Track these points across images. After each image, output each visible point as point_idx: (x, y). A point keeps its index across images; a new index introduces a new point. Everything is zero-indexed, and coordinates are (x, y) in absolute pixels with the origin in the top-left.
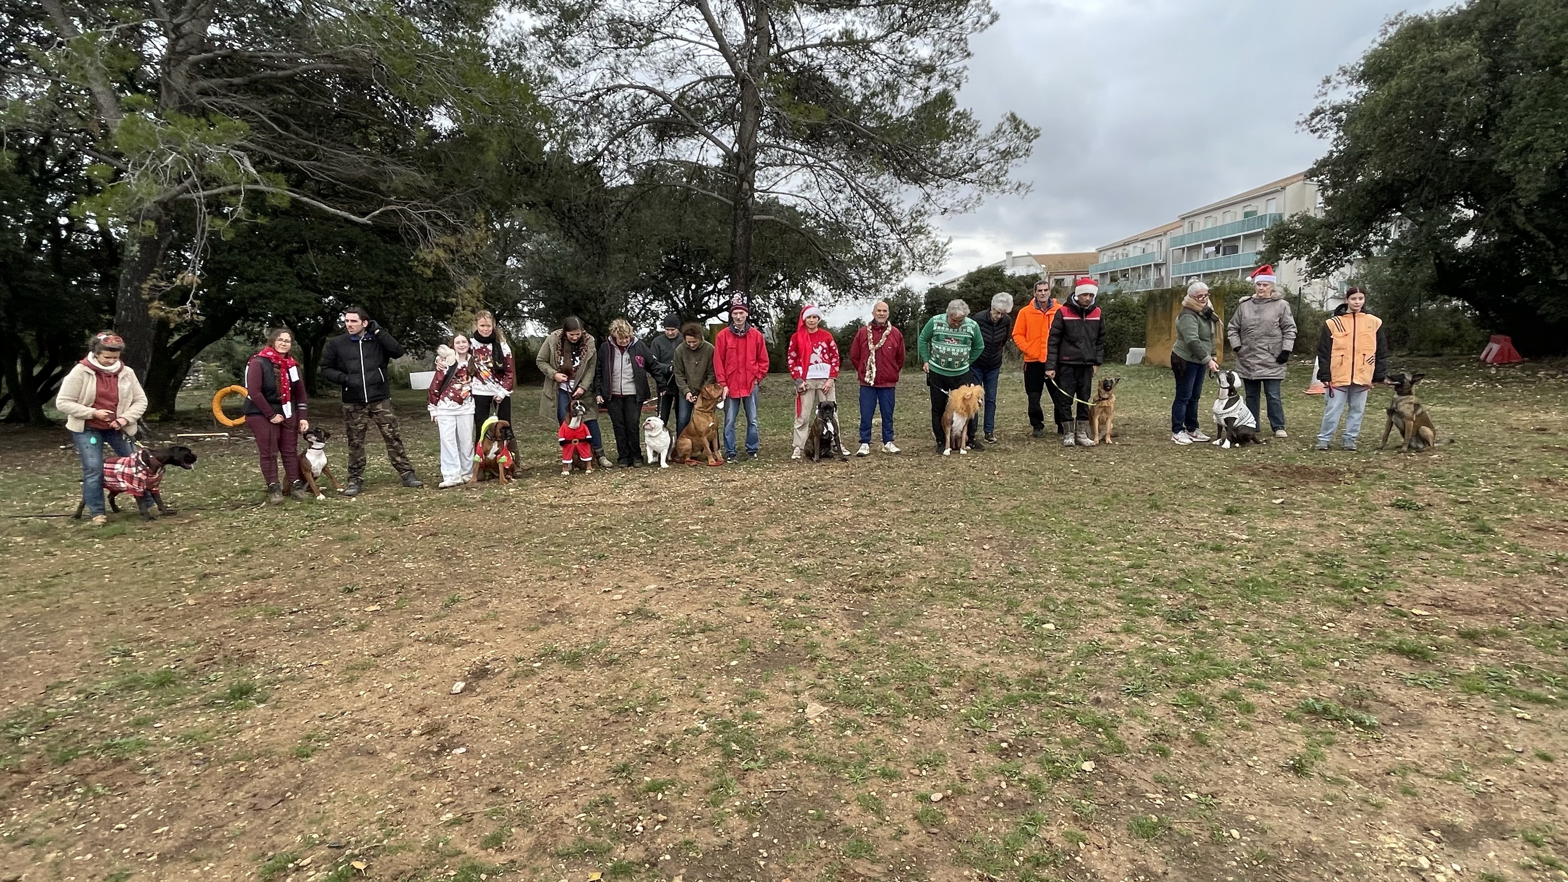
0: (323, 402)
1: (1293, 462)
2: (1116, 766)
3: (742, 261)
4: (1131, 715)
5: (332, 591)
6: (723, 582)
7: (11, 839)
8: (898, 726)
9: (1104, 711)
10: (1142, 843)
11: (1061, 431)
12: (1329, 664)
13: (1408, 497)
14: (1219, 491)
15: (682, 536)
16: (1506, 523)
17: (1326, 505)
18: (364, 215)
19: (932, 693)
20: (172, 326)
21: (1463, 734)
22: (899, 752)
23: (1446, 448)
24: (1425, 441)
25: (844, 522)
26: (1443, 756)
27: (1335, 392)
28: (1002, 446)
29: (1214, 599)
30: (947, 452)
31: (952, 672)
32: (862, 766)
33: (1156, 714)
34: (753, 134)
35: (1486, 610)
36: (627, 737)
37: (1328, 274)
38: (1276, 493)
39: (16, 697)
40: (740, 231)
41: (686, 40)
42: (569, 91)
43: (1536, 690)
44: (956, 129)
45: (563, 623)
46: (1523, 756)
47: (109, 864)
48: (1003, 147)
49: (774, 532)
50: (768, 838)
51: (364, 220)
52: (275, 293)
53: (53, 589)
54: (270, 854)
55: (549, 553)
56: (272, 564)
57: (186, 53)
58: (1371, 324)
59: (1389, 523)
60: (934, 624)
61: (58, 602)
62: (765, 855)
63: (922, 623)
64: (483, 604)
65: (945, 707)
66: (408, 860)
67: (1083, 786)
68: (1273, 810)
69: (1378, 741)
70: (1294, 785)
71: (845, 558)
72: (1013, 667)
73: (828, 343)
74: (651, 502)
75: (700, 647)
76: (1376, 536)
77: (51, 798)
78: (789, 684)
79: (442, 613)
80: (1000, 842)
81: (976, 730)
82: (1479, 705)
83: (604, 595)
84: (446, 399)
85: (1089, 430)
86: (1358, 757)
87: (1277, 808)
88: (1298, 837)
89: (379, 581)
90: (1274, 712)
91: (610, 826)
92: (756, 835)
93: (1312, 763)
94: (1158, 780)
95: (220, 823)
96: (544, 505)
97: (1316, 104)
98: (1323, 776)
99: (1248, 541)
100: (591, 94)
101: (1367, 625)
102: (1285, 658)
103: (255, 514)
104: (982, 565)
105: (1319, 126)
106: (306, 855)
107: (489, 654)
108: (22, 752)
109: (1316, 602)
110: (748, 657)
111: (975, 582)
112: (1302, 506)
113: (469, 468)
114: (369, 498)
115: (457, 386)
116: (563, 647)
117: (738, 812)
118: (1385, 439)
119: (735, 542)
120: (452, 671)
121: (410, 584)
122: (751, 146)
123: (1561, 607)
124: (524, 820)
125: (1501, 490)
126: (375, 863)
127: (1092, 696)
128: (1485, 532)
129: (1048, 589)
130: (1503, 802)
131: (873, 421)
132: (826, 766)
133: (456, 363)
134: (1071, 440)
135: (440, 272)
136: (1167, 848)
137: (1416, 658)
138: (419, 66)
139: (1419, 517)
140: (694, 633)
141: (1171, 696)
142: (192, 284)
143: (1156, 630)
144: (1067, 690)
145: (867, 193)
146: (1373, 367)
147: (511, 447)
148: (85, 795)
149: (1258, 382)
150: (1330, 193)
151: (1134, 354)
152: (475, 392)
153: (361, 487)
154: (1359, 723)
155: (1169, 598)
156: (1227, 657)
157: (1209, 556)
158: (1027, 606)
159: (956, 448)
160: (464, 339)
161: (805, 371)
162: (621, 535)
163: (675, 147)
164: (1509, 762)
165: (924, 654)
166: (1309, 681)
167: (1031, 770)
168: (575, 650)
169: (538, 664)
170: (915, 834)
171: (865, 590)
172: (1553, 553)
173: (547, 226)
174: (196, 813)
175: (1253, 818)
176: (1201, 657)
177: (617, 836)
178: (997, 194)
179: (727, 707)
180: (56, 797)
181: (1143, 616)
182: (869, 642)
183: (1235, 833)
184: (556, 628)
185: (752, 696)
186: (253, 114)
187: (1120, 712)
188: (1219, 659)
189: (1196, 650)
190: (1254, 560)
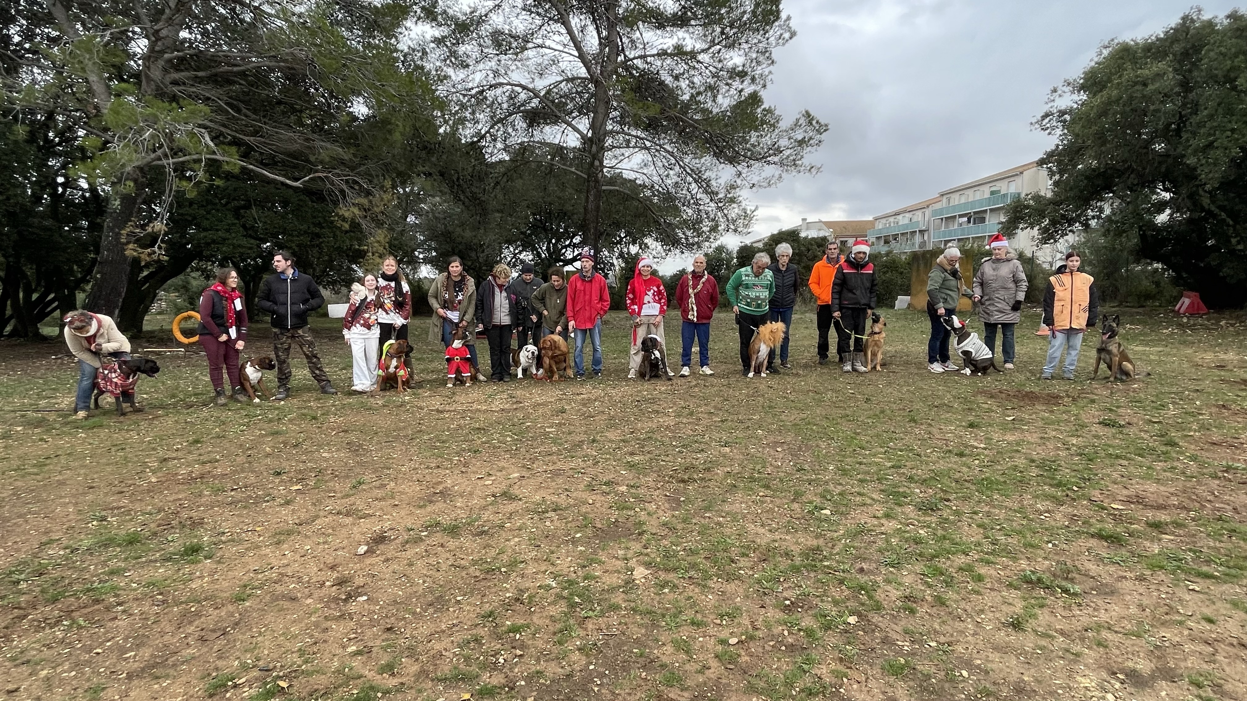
0: (260, 326)
1: (1023, 388)
2: (874, 621)
3: (593, 222)
4: (888, 581)
5: (265, 474)
6: (571, 473)
7: (13, 659)
8: (705, 586)
9: (866, 578)
10: (892, 679)
11: (841, 360)
12: (1044, 545)
13: (1113, 417)
14: (964, 410)
15: (540, 436)
16: (1189, 438)
17: (1048, 422)
18: (296, 180)
19: (732, 561)
20: (143, 264)
21: (1145, 601)
22: (706, 606)
23: (1144, 379)
24: (1127, 374)
25: (668, 428)
26: (1129, 618)
27: (1057, 333)
28: (794, 371)
29: (956, 493)
30: (751, 375)
31: (749, 546)
32: (675, 616)
33: (908, 580)
34: (604, 123)
35: (1169, 506)
36: (494, 590)
37: (1055, 241)
38: (1009, 412)
39: (18, 550)
40: (591, 198)
41: (552, 49)
42: (460, 86)
43: (1205, 569)
44: (763, 122)
45: (445, 502)
46: (1192, 618)
47: (88, 680)
48: (800, 137)
49: (612, 435)
50: (601, 670)
51: (297, 184)
52: (224, 239)
53: (46, 468)
54: (214, 674)
55: (436, 448)
56: (217, 452)
57: (163, 52)
58: (1084, 281)
59: (1097, 437)
60: (736, 507)
61: (50, 478)
62: (599, 682)
63: (727, 508)
64: (383, 486)
65: (742, 572)
66: (321, 681)
67: (848, 635)
68: (995, 656)
69: (1080, 605)
70: (1013, 638)
71: (668, 455)
72: (797, 543)
73: (658, 287)
74: (516, 409)
75: (552, 523)
76: (1086, 447)
77: (44, 628)
78: (621, 552)
79: (351, 492)
80: (782, 676)
81: (766, 590)
82: (1160, 579)
83: (478, 481)
84: (358, 325)
85: (863, 359)
86: (1064, 617)
87: (998, 655)
88: (1014, 677)
89: (301, 466)
90: (999, 581)
91: (478, 658)
92: (592, 667)
93: (1027, 621)
94: (906, 632)
95: (176, 650)
96: (432, 410)
97: (1046, 109)
98: (1035, 631)
99: (985, 449)
100: (477, 90)
101: (1075, 515)
102: (1010, 540)
103: (205, 412)
104: (776, 463)
105: (1048, 125)
106: (241, 676)
107: (387, 524)
108: (21, 593)
109: (1037, 497)
110: (589, 532)
111: (770, 477)
112: (1029, 422)
113: (374, 380)
114: (295, 402)
115: (367, 315)
116: (445, 520)
117: (579, 649)
118: (1096, 371)
119: (582, 442)
120: (358, 537)
121: (326, 470)
122: (601, 132)
123: (1228, 504)
124: (412, 653)
125: (1186, 413)
126: (295, 682)
127: (858, 566)
128: (1172, 446)
129: (827, 482)
130: (1175, 654)
131: (693, 350)
132: (648, 616)
133: (366, 298)
134: (848, 368)
135: (355, 226)
136: (911, 683)
137: (1113, 542)
138: (344, 65)
139: (1121, 432)
140: (547, 512)
141: (919, 567)
142: (160, 231)
143: (910, 516)
144: (838, 562)
145: (692, 170)
146: (1087, 314)
147: (407, 364)
148: (70, 626)
149: (996, 325)
150: (1057, 177)
151: (901, 301)
152: (380, 321)
153: (289, 393)
154: (1066, 591)
155: (921, 492)
156: (964, 538)
157: (953, 460)
158: (810, 496)
159: (758, 371)
160: (373, 278)
161: (640, 309)
162: (492, 434)
163: (542, 132)
164: (1181, 623)
165: (727, 531)
166: (1028, 558)
167: (808, 622)
168: (454, 523)
169: (425, 533)
170: (715, 669)
171: (683, 481)
172: (1224, 463)
173: (441, 191)
174: (157, 642)
175: (979, 662)
176: (944, 538)
177: (484, 667)
178: (794, 174)
179: (572, 569)
180: (47, 628)
181: (900, 505)
182: (684, 521)
183: (965, 673)
184: (440, 505)
185: (592, 561)
186: (213, 100)
187: (879, 579)
188: (958, 540)
189: (940, 532)
190: (989, 463)
